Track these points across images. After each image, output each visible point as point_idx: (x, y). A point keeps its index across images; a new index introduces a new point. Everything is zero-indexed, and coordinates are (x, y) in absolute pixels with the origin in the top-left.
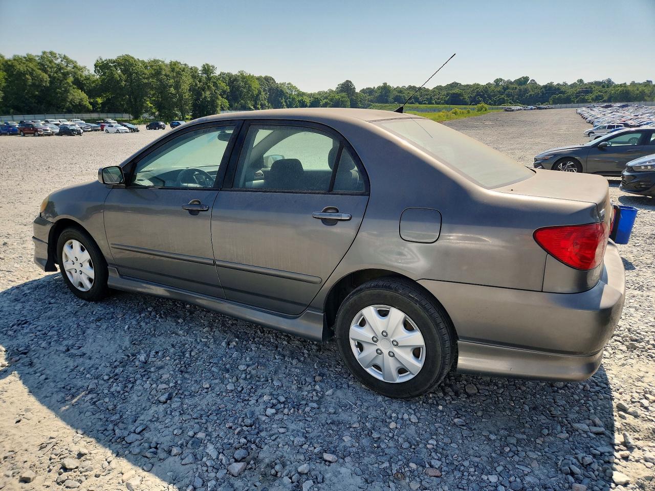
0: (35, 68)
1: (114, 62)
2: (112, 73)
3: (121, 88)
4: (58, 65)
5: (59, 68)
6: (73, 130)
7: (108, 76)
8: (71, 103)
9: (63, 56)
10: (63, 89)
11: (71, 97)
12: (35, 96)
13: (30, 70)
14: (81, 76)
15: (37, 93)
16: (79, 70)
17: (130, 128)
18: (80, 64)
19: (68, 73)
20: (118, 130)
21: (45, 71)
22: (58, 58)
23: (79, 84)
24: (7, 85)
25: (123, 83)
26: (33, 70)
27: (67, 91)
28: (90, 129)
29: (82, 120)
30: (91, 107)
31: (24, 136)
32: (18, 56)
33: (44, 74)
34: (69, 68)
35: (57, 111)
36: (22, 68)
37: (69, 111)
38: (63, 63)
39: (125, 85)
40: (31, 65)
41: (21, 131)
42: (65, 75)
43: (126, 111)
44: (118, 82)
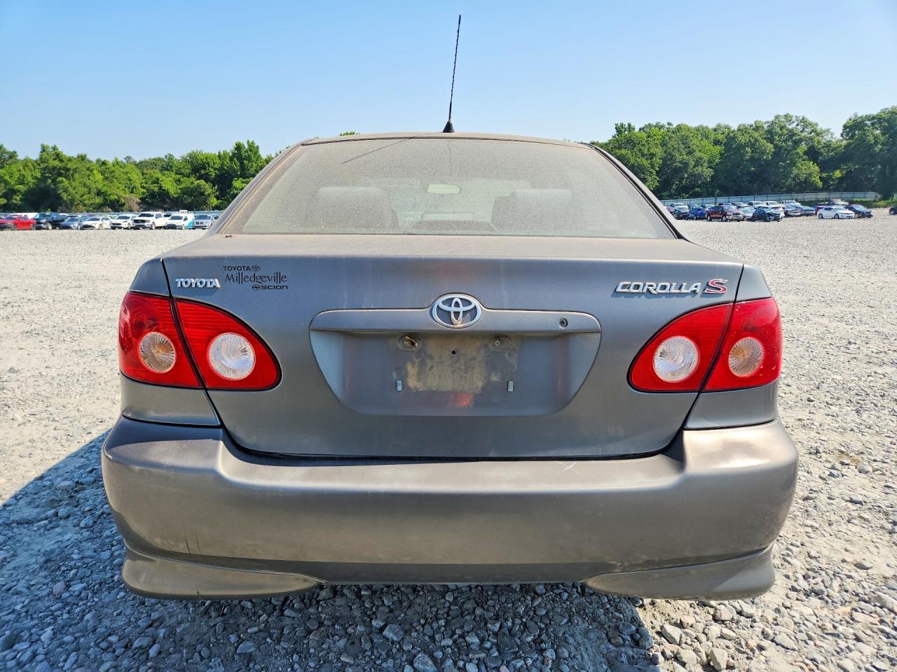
0: (760, 138)
1: (874, 118)
2: (865, 134)
3: (873, 156)
4: (791, 131)
5: (792, 134)
6: (769, 215)
7: (857, 140)
8: (794, 179)
9: (801, 118)
10: (788, 162)
11: (795, 171)
12: (749, 173)
13: (752, 140)
14: (819, 142)
15: (753, 169)
16: (818, 134)
17: (857, 212)
18: (822, 126)
19: (800, 141)
20: (837, 214)
21: (771, 141)
22: (793, 122)
23: (813, 154)
24: (722, 162)
25: (878, 148)
26: (756, 140)
27: (793, 164)
28: (799, 214)
29: (797, 202)
30: (820, 184)
31: (710, 220)
32: (744, 125)
33: (769, 145)
34: (803, 134)
35: (773, 190)
36: (742, 139)
37: (790, 191)
38: (799, 127)
39: (881, 150)
40: (756, 135)
41: (709, 215)
42: (797, 143)
43: (873, 189)
44: (871, 146)
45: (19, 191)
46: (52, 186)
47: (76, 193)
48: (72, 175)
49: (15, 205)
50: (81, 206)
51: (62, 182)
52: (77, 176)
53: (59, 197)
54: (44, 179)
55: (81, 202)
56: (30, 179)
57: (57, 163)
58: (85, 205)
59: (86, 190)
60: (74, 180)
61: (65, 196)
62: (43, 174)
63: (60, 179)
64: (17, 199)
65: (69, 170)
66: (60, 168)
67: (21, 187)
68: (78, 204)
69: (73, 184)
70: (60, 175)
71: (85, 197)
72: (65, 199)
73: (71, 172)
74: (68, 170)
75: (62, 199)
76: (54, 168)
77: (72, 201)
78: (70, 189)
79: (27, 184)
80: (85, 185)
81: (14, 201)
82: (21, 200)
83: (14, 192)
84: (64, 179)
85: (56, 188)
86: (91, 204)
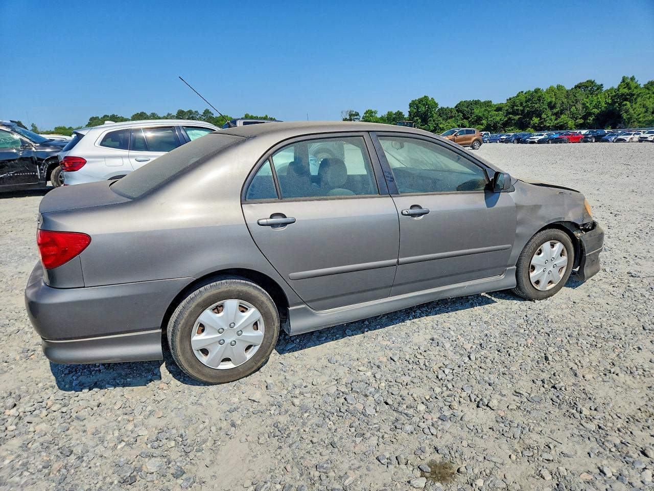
45: (594, 114)
46: (618, 109)
47: (634, 113)
48: (636, 99)
49: (588, 123)
50: (636, 123)
51: (626, 105)
52: (639, 99)
53: (620, 117)
54: (614, 103)
55: (636, 119)
56: (603, 104)
57: (626, 91)
58: (639, 122)
59: (644, 110)
60: (636, 103)
61: (625, 116)
62: (613, 100)
63: (625, 103)
64: (591, 119)
65: (634, 95)
66: (628, 95)
67: (596, 110)
68: (634, 122)
69: (634, 106)
70: (626, 100)
71: (641, 116)
72: (625, 118)
73: (635, 97)
74: (632, 95)
75: (622, 118)
76: (623, 95)
77: (629, 119)
78: (631, 111)
79: (601, 108)
80: (644, 106)
81: (588, 121)
82: (593, 120)
83: (590, 114)
84: (628, 103)
85: (620, 110)
86: (645, 121)
